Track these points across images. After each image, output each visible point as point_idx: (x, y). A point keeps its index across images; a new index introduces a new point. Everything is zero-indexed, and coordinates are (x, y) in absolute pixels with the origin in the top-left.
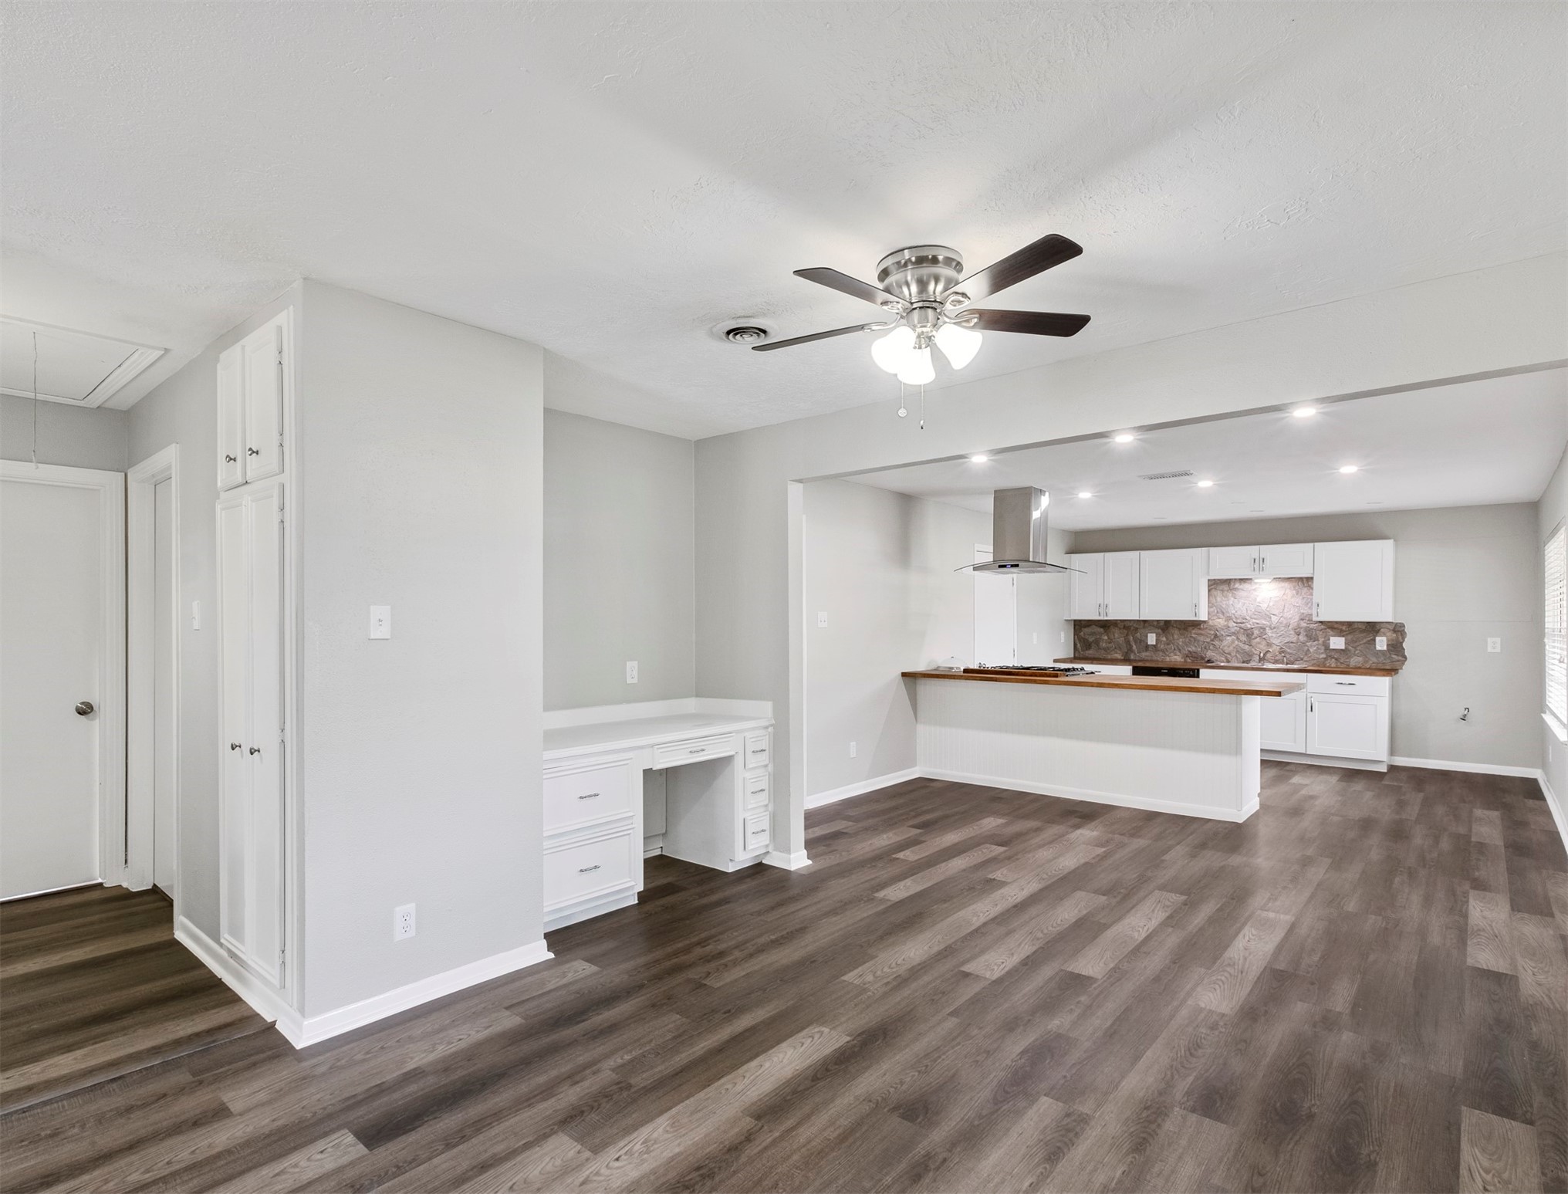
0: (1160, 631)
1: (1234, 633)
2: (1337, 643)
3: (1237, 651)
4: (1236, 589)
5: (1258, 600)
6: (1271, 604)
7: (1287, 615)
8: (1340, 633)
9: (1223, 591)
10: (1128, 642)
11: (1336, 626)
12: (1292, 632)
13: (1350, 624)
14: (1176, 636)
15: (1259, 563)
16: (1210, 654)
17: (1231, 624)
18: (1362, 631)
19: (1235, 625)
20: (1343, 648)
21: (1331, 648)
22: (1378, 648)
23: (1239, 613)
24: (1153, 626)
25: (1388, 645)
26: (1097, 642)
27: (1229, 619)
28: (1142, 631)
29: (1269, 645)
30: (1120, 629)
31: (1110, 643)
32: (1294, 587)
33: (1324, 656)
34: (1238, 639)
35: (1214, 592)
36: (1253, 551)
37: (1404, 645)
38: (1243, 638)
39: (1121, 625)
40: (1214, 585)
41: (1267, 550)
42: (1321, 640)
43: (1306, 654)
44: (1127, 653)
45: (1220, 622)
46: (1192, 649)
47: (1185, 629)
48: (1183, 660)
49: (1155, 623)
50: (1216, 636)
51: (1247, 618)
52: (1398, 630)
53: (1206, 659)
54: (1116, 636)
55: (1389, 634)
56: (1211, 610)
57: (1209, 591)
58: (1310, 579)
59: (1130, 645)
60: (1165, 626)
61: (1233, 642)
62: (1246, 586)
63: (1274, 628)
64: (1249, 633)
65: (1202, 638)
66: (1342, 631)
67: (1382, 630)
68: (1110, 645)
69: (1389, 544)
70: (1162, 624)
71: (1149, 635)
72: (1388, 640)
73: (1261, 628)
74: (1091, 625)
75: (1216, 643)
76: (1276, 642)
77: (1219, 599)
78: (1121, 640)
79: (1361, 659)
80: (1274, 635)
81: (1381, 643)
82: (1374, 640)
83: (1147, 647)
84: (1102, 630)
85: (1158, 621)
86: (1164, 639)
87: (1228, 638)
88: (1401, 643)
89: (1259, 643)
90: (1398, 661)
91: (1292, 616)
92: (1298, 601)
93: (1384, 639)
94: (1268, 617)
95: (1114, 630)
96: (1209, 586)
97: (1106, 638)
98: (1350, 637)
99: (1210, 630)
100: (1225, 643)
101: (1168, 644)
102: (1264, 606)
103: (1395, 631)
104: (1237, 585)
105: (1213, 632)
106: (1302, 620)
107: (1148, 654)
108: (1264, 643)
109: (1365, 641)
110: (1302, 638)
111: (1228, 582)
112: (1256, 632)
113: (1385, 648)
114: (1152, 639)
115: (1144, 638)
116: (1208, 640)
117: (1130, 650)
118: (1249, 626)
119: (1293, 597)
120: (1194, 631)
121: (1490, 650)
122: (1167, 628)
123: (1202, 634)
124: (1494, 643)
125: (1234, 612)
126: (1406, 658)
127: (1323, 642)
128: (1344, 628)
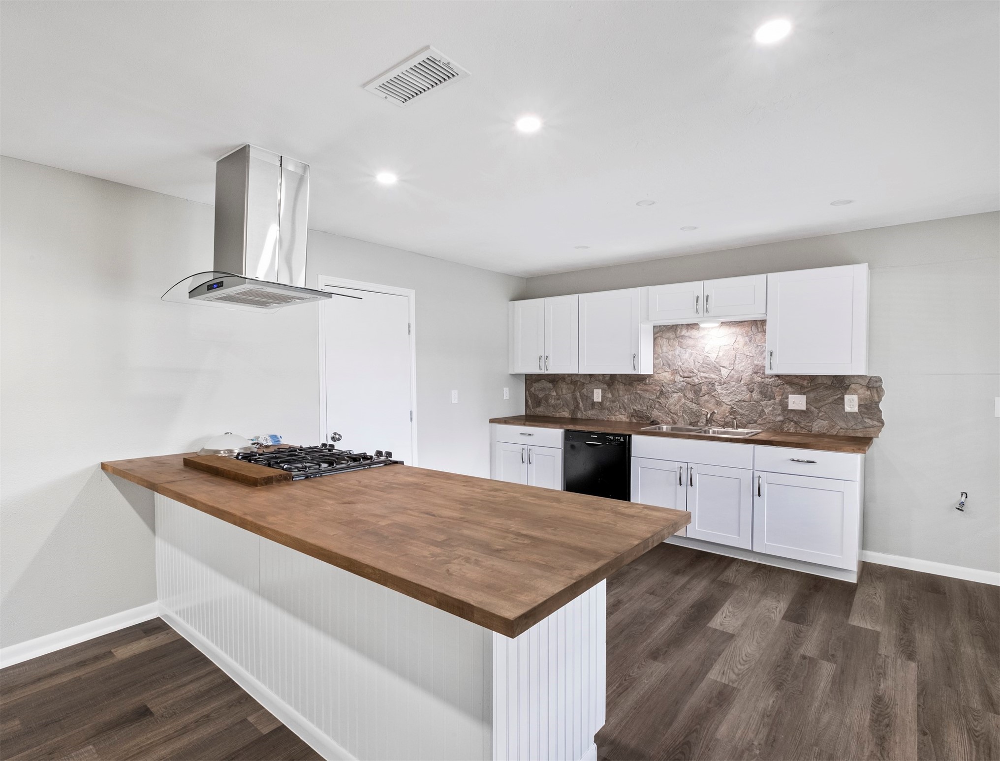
0: (606, 386)
1: (681, 390)
2: (797, 402)
3: (684, 411)
4: (683, 337)
5: (706, 350)
6: (721, 354)
7: (739, 367)
8: (801, 390)
9: (668, 339)
10: (575, 399)
11: (796, 381)
12: (744, 388)
13: (812, 378)
14: (621, 393)
15: (703, 303)
16: (655, 414)
17: (678, 378)
18: (828, 387)
19: (682, 379)
20: (804, 408)
21: (790, 408)
22: (848, 409)
23: (686, 365)
24: (599, 381)
25: (860, 406)
26: (546, 398)
27: (675, 372)
28: (589, 386)
29: (719, 403)
30: (568, 384)
31: (558, 399)
32: (747, 332)
33: (780, 418)
34: (685, 396)
35: (660, 341)
36: (695, 288)
37: (881, 406)
38: (690, 395)
39: (568, 380)
40: (660, 332)
41: (713, 286)
42: (778, 398)
43: (760, 416)
44: (574, 410)
45: (665, 376)
46: (638, 407)
47: (631, 384)
48: (628, 420)
49: (601, 378)
50: (662, 392)
51: (695, 371)
52: (873, 385)
53: (652, 420)
54: (564, 391)
55: (860, 391)
56: (657, 361)
57: (655, 339)
58: (763, 322)
59: (577, 402)
60: (610, 381)
61: (679, 400)
62: (694, 333)
63: (724, 383)
64: (696, 389)
65: (647, 395)
66: (802, 387)
67: (853, 386)
68: (559, 402)
70: (607, 378)
71: (595, 391)
72: (860, 399)
73: (710, 383)
74: (541, 380)
75: (662, 400)
76: (726, 400)
77: (665, 349)
78: (569, 397)
79: (825, 423)
80: (724, 392)
81: (851, 403)
82: (843, 399)
83: (593, 404)
84: (551, 385)
85: (603, 375)
86: (610, 395)
87: (675, 395)
88: (877, 403)
89: (707, 401)
90: (873, 426)
91: (745, 369)
92: (751, 350)
93: (855, 398)
94: (717, 369)
95: (562, 386)
96: (654, 335)
97: (554, 394)
98: (812, 395)
99: (656, 385)
100: (671, 401)
101: (614, 402)
102: (713, 357)
103: (868, 387)
104: (684, 332)
105: (658, 388)
106: (756, 373)
107: (593, 412)
108: (713, 401)
109: (831, 400)
110: (756, 395)
111: (674, 328)
112: (704, 388)
113: (856, 409)
114: (597, 396)
115: (590, 395)
116: (654, 397)
117: (577, 407)
118: (697, 381)
119: (746, 344)
120: (639, 387)
122: (613, 383)
123: (647, 390)
125: (680, 364)
126: (883, 423)
127: (780, 401)
128: (805, 383)
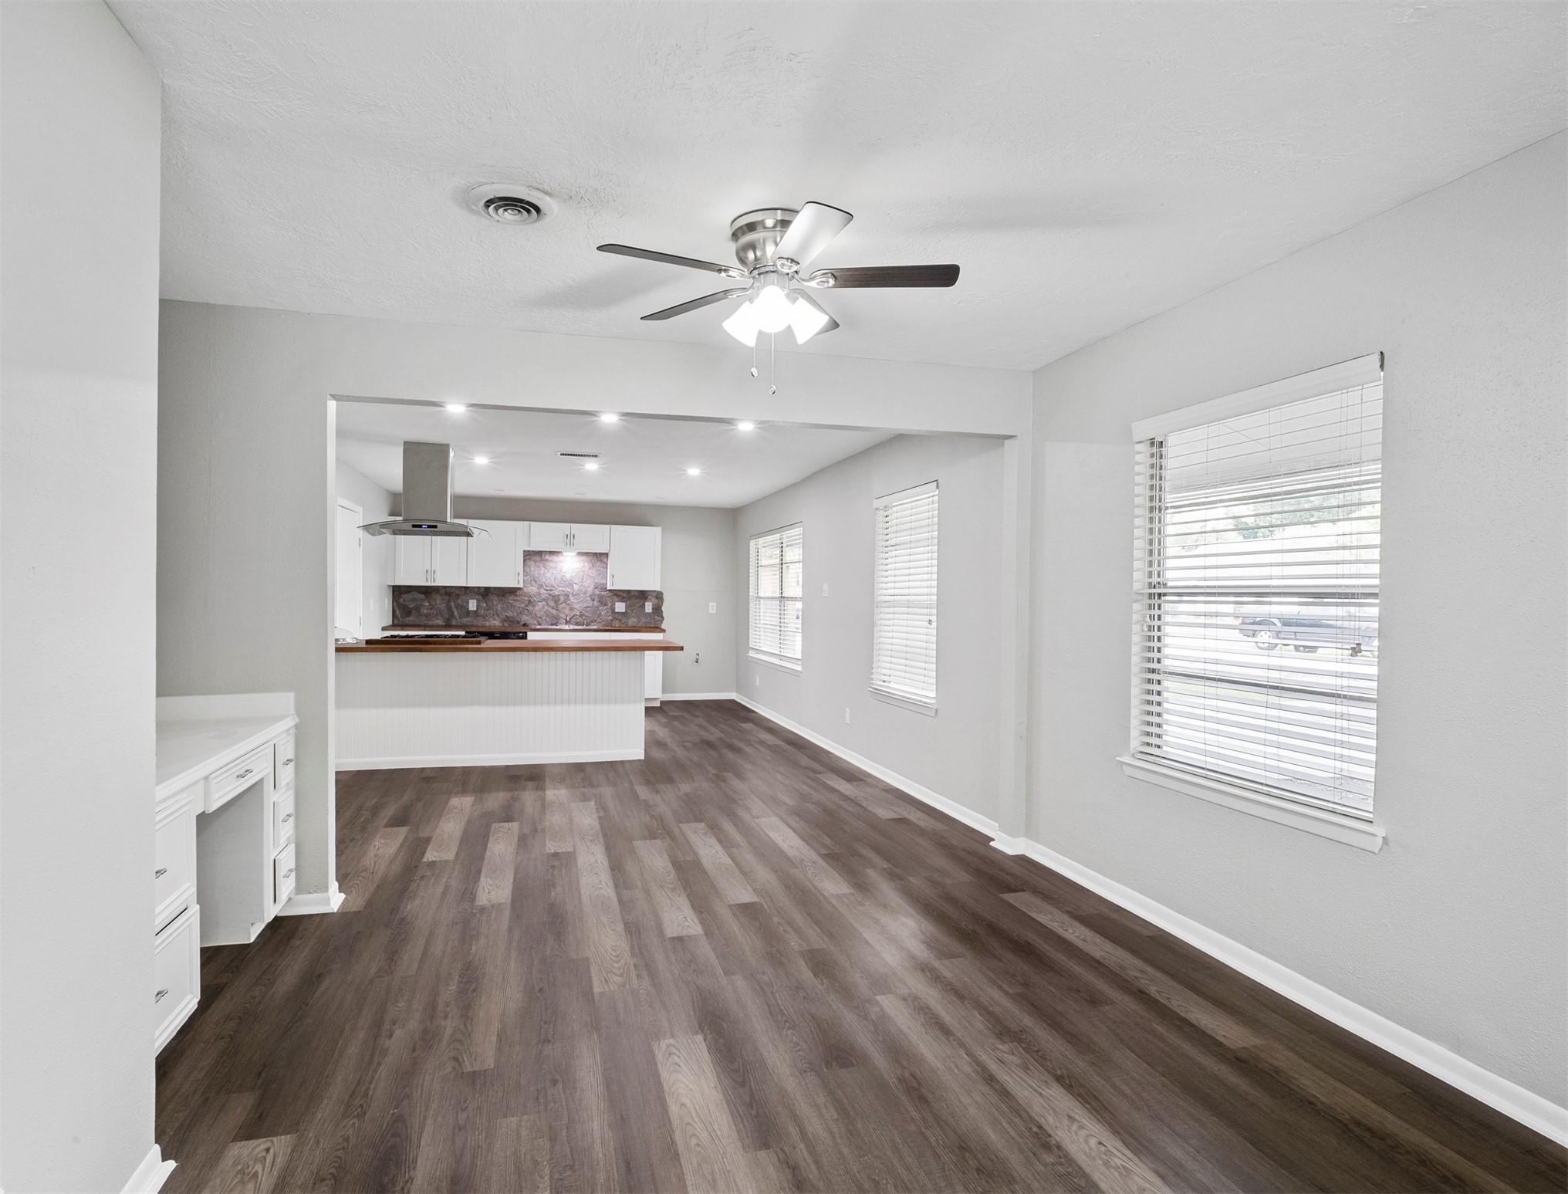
0: (480, 597)
1: (544, 600)
2: (620, 607)
3: (547, 616)
4: (546, 560)
5: (564, 570)
6: (573, 574)
7: (586, 584)
8: (622, 600)
9: (535, 561)
10: (449, 608)
11: (620, 593)
12: (589, 599)
13: (629, 592)
14: (495, 603)
15: (570, 539)
16: (525, 618)
17: (543, 591)
18: (637, 598)
19: (545, 592)
20: (624, 611)
21: (616, 611)
22: (647, 611)
23: (548, 581)
24: (474, 592)
25: (653, 609)
26: (418, 609)
27: (540, 586)
28: (464, 597)
29: (572, 609)
30: (441, 595)
31: (431, 609)
32: (591, 560)
33: (611, 618)
34: (548, 604)
35: (528, 562)
36: (565, 527)
37: (663, 609)
38: (552, 604)
39: (442, 591)
40: (529, 555)
41: (577, 528)
42: (609, 605)
43: (599, 617)
44: (448, 619)
45: (533, 589)
46: (509, 614)
47: (503, 596)
48: (501, 624)
49: (476, 590)
50: (529, 602)
51: (556, 586)
52: (659, 596)
53: (522, 623)
54: (438, 602)
55: (653, 600)
56: (526, 578)
57: (524, 561)
58: (607, 555)
59: (452, 611)
60: (485, 593)
61: (543, 607)
62: (555, 558)
63: (576, 595)
64: (556, 599)
65: (517, 604)
66: (623, 597)
67: (649, 597)
68: (432, 611)
69: (659, 529)
70: (482, 590)
71: (470, 601)
72: (653, 605)
73: (566, 595)
74: (411, 591)
75: (530, 608)
76: (577, 606)
77: (532, 569)
78: (443, 607)
79: (635, 620)
80: (576, 601)
81: (649, 607)
82: (644, 605)
83: (468, 613)
84: (423, 596)
85: (478, 587)
86: (484, 605)
87: (540, 604)
88: (661, 607)
89: (564, 608)
90: (659, 620)
91: (589, 585)
92: (592, 572)
93: (651, 603)
94: (570, 584)
95: (435, 597)
96: (524, 557)
97: (427, 604)
98: (628, 602)
99: (525, 596)
100: (537, 608)
101: (488, 610)
102: (568, 576)
103: (657, 598)
104: (547, 557)
105: (527, 599)
106: (596, 588)
107: (469, 619)
108: (568, 607)
109: (638, 605)
110: (596, 603)
111: (540, 553)
112: (562, 598)
113: (651, 611)
114: (473, 605)
115: (465, 604)
116: (523, 605)
117: (452, 615)
118: (556, 593)
119: (590, 568)
120: (510, 598)
121: (711, 612)
122: (487, 595)
123: (517, 600)
124: (713, 606)
125: (544, 580)
126: (663, 618)
127: (611, 606)
128: (625, 595)
